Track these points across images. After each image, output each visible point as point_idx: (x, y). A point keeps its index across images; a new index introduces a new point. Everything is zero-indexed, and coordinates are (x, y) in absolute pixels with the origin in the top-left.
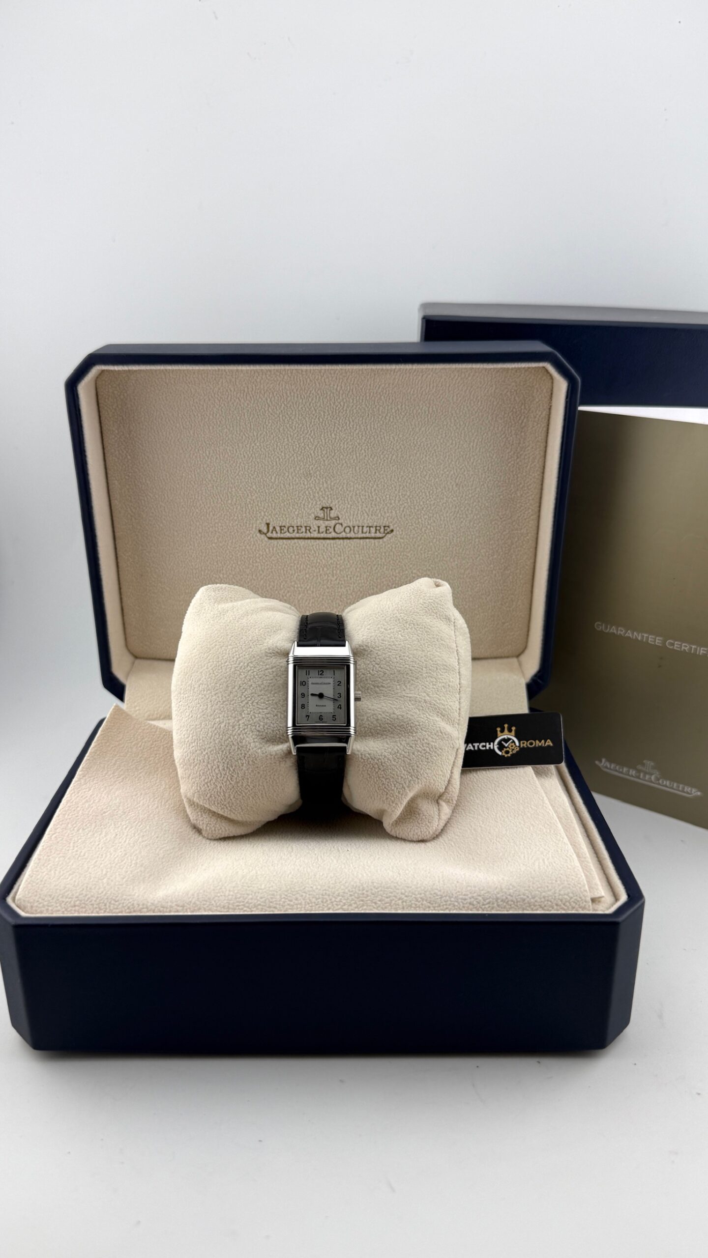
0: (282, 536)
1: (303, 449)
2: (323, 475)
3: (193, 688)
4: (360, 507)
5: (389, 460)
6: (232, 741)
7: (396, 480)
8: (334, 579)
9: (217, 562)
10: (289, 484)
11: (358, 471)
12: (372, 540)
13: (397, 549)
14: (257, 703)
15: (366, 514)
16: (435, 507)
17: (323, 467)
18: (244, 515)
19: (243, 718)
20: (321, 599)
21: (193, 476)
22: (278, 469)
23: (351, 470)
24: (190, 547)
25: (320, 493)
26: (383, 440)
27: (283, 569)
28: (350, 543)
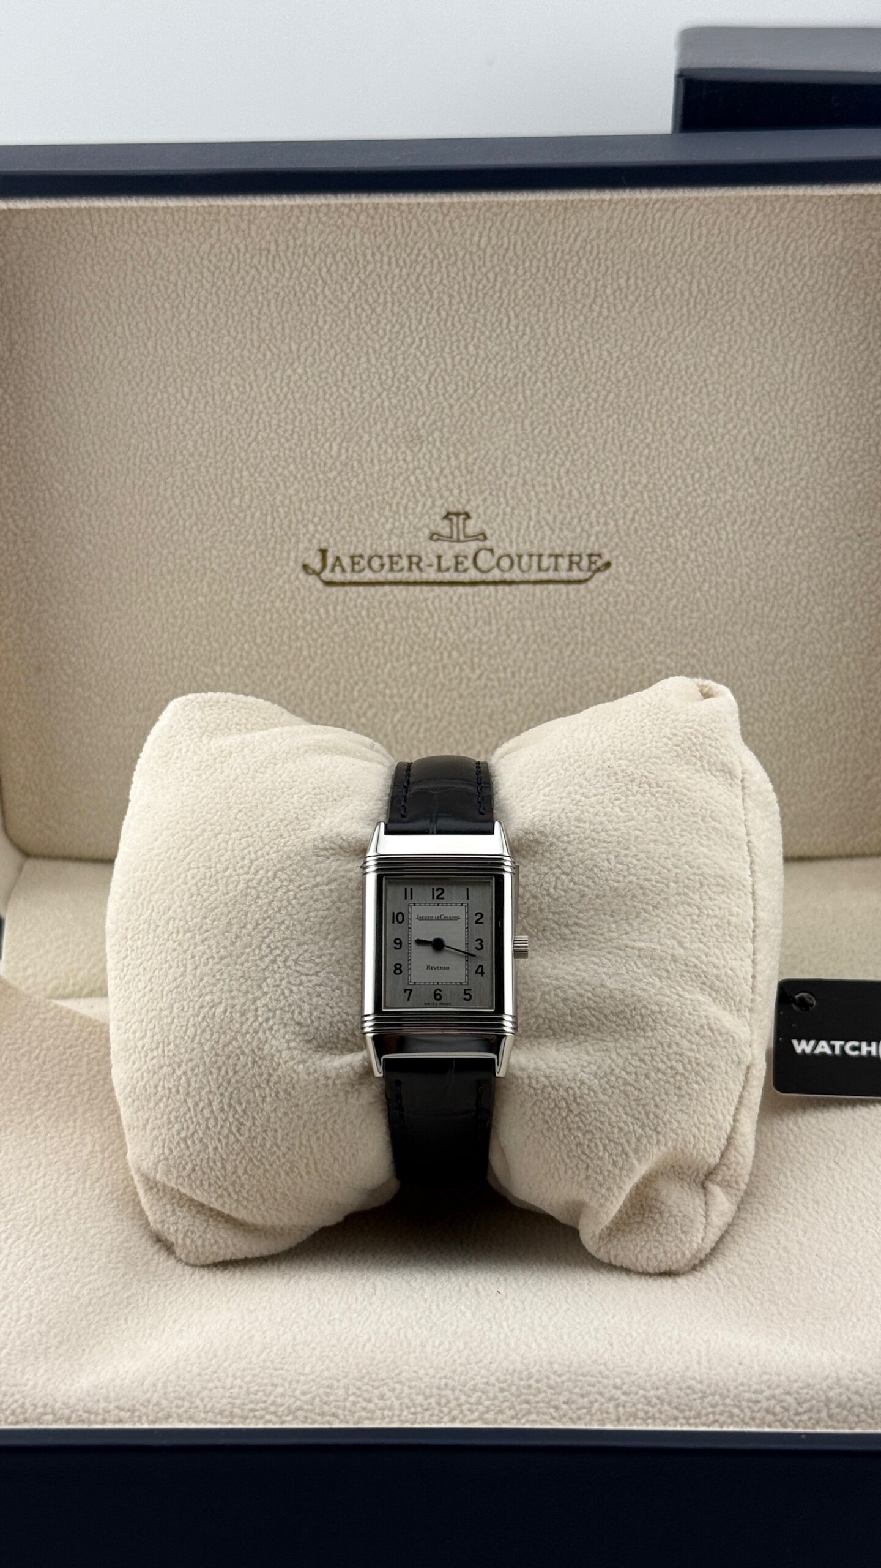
0: (356, 577)
1: (403, 380)
2: (448, 439)
3: (153, 926)
4: (534, 512)
5: (601, 402)
6: (240, 1047)
7: (615, 451)
8: (474, 676)
9: (208, 639)
10: (372, 461)
11: (529, 429)
12: (562, 587)
13: (619, 607)
14: (296, 962)
15: (546, 528)
16: (707, 512)
17: (447, 421)
18: (270, 532)
19: (265, 994)
20: (444, 723)
21: (154, 442)
22: (347, 427)
23: (512, 426)
24: (148, 604)
25: (443, 481)
26: (586, 357)
27: (358, 654)
28: (510, 593)
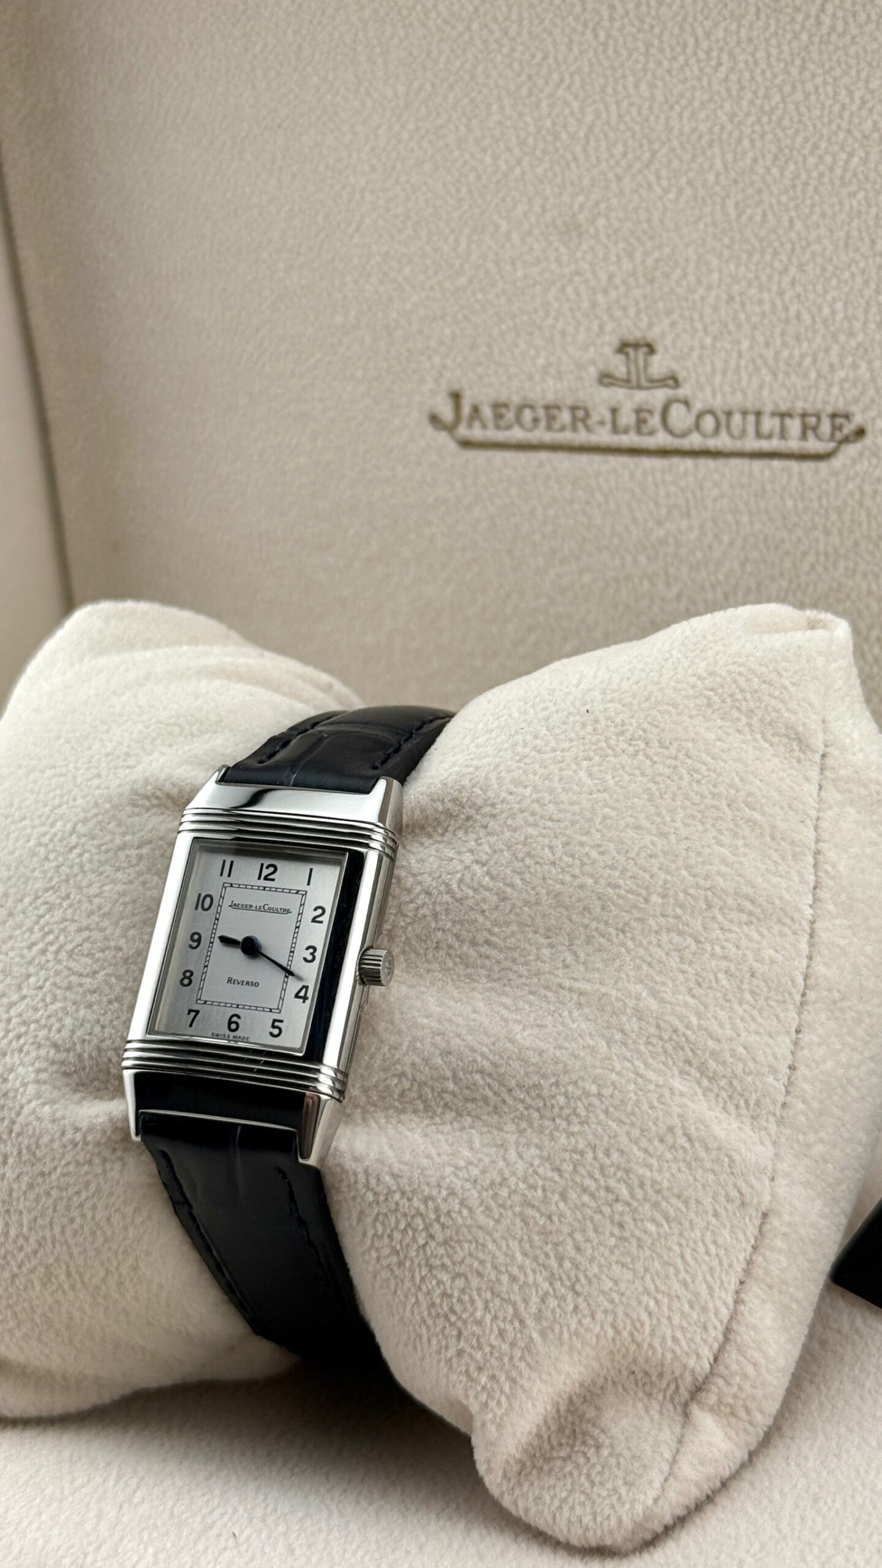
2: (616, 230)
4: (745, 344)
11: (733, 215)
12: (794, 466)
15: (764, 371)
17: (615, 201)
25: (613, 294)
28: (717, 471)
